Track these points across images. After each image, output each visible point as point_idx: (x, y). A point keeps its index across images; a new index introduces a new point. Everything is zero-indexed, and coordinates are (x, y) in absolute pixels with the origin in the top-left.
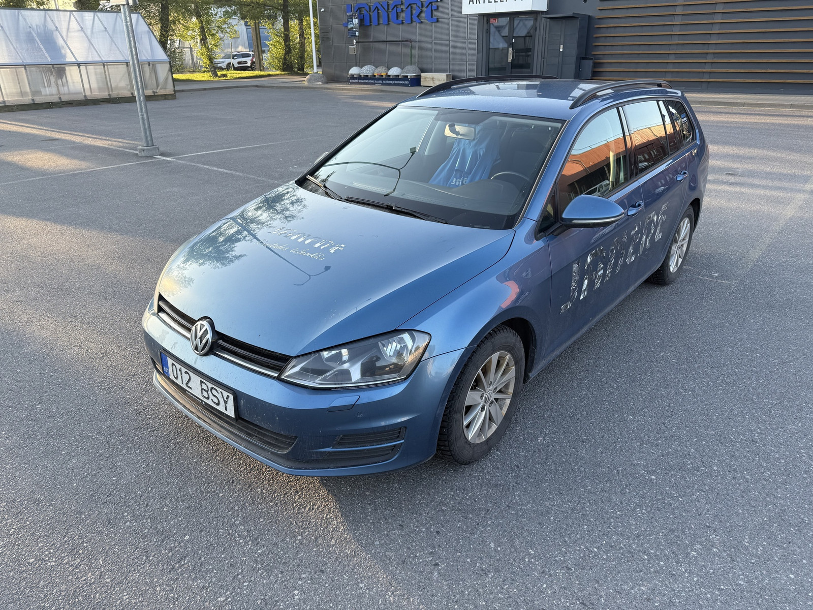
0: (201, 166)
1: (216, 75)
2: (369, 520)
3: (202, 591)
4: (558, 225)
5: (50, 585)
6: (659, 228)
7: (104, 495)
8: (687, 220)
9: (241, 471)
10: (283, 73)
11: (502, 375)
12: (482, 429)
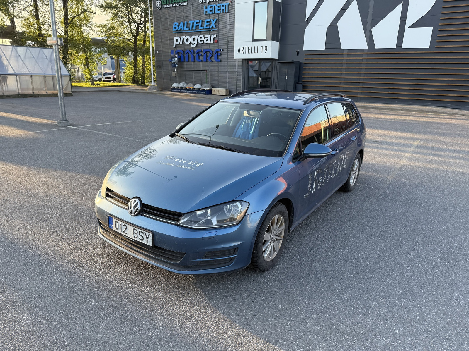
0: (96, 132)
1: (94, 84)
2: (218, 298)
3: (139, 332)
4: (302, 157)
5: (57, 332)
6: (345, 162)
7: (77, 291)
8: (357, 160)
9: (148, 278)
10: (132, 84)
11: (279, 227)
12: (270, 254)
